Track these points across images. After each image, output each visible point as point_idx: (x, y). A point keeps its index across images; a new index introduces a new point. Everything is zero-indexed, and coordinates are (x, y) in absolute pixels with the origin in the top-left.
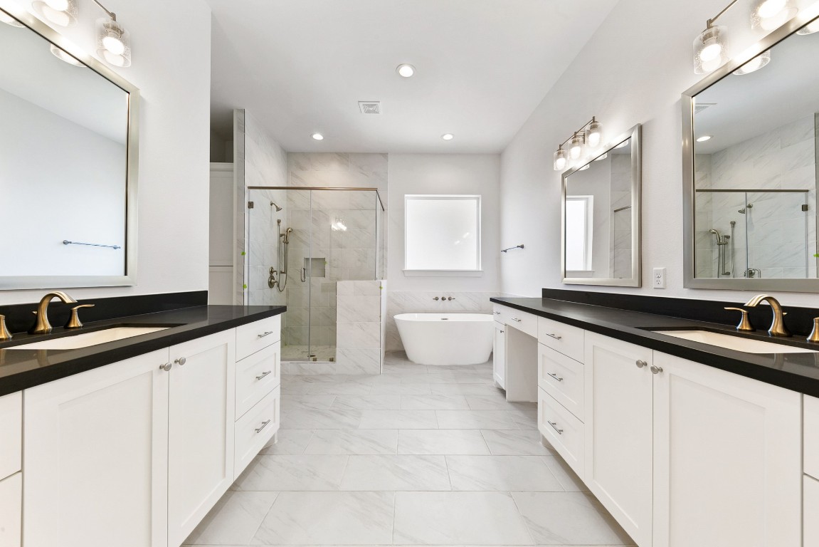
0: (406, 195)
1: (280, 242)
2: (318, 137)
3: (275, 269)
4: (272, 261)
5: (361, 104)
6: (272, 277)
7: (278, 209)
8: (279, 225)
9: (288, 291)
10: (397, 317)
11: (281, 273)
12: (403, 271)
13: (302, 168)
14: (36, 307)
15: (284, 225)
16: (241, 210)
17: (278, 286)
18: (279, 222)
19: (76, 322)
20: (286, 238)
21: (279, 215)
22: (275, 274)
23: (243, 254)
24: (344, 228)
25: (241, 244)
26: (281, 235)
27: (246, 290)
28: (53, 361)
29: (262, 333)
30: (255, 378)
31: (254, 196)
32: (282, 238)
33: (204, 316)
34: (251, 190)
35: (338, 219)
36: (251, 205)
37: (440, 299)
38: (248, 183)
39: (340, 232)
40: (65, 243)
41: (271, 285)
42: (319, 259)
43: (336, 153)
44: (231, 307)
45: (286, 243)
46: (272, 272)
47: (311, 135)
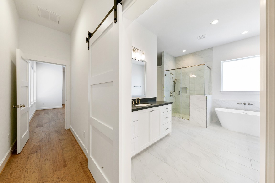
0: (222, 62)
1: (173, 84)
2: (184, 51)
3: (172, 91)
4: (171, 89)
5: (198, 38)
6: (171, 94)
7: (172, 75)
8: (173, 79)
9: (175, 97)
10: (216, 109)
11: (174, 92)
12: (220, 92)
13: (180, 61)
14: (136, 100)
15: (174, 79)
16: (163, 77)
17: (173, 96)
18: (173, 78)
19: (140, 102)
20: (175, 82)
21: (173, 76)
22: (172, 92)
23: (164, 88)
24: (195, 76)
25: (163, 85)
26: (173, 82)
27: (164, 97)
28: (138, 108)
29: (167, 108)
30: (165, 118)
31: (166, 73)
32: (174, 82)
33: (156, 103)
34: (166, 71)
35: (193, 74)
36: (165, 75)
37: (242, 104)
38: (165, 70)
39: (194, 78)
40: (134, 87)
41: (171, 96)
42: (186, 88)
43: (191, 53)
44: (161, 101)
45: (175, 84)
46: (171, 92)
47: (182, 51)
